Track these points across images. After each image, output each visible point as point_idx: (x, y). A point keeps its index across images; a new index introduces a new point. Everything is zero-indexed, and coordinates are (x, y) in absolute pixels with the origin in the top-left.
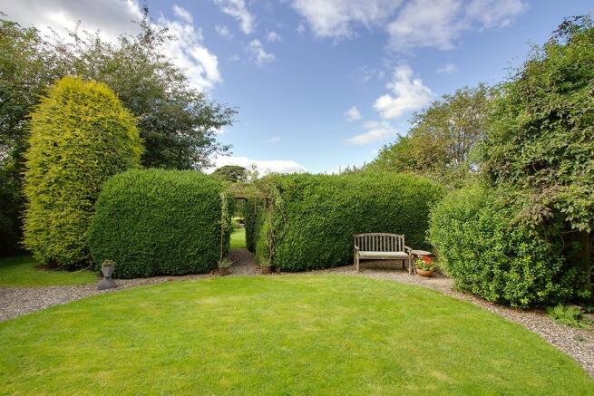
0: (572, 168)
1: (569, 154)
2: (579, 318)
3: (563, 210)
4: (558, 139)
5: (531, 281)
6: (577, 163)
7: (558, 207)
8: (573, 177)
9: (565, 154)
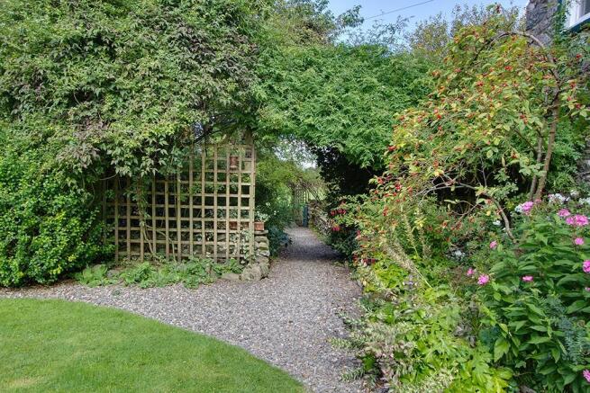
0: (115, 105)
1: (115, 88)
2: (105, 276)
3: (109, 152)
4: (103, 68)
5: (65, 241)
6: (121, 100)
7: (105, 149)
8: (116, 116)
9: (111, 88)
